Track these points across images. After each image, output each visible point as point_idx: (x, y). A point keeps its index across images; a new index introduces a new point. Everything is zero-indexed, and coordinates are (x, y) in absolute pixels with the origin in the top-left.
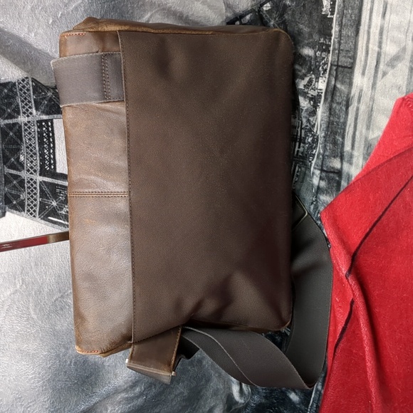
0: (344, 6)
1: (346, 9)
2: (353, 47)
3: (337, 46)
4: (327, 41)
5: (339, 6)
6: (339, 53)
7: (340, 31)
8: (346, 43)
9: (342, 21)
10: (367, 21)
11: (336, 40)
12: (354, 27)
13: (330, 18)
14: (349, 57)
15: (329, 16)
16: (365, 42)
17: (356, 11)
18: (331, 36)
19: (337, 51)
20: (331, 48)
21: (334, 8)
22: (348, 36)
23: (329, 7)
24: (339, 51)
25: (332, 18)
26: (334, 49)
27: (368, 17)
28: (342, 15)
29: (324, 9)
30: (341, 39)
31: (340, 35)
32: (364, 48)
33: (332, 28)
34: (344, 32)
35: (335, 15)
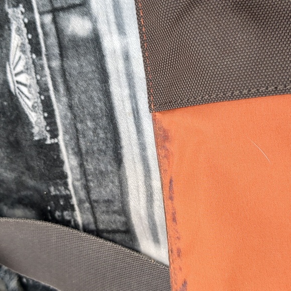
0: (75, 117)
1: (82, 122)
2: (116, 191)
3: (82, 194)
4: (62, 188)
5: (64, 117)
6: (92, 207)
7: (81, 165)
8: (100, 185)
9: (78, 144)
10: (134, 136)
11: (78, 184)
12: (110, 153)
13: (52, 145)
14: (114, 212)
15: (49, 142)
16: (141, 178)
17: (104, 122)
18: (66, 177)
19: (87, 205)
20: (74, 201)
21: (55, 123)
22: (101, 172)
23: (44, 123)
24: (90, 203)
25: (57, 144)
26: (80, 202)
27: (133, 129)
28: (76, 135)
29: (36, 130)
30: (87, 181)
31: (84, 173)
32: (142, 189)
33: (62, 162)
34: (90, 167)
35: (61, 137)
